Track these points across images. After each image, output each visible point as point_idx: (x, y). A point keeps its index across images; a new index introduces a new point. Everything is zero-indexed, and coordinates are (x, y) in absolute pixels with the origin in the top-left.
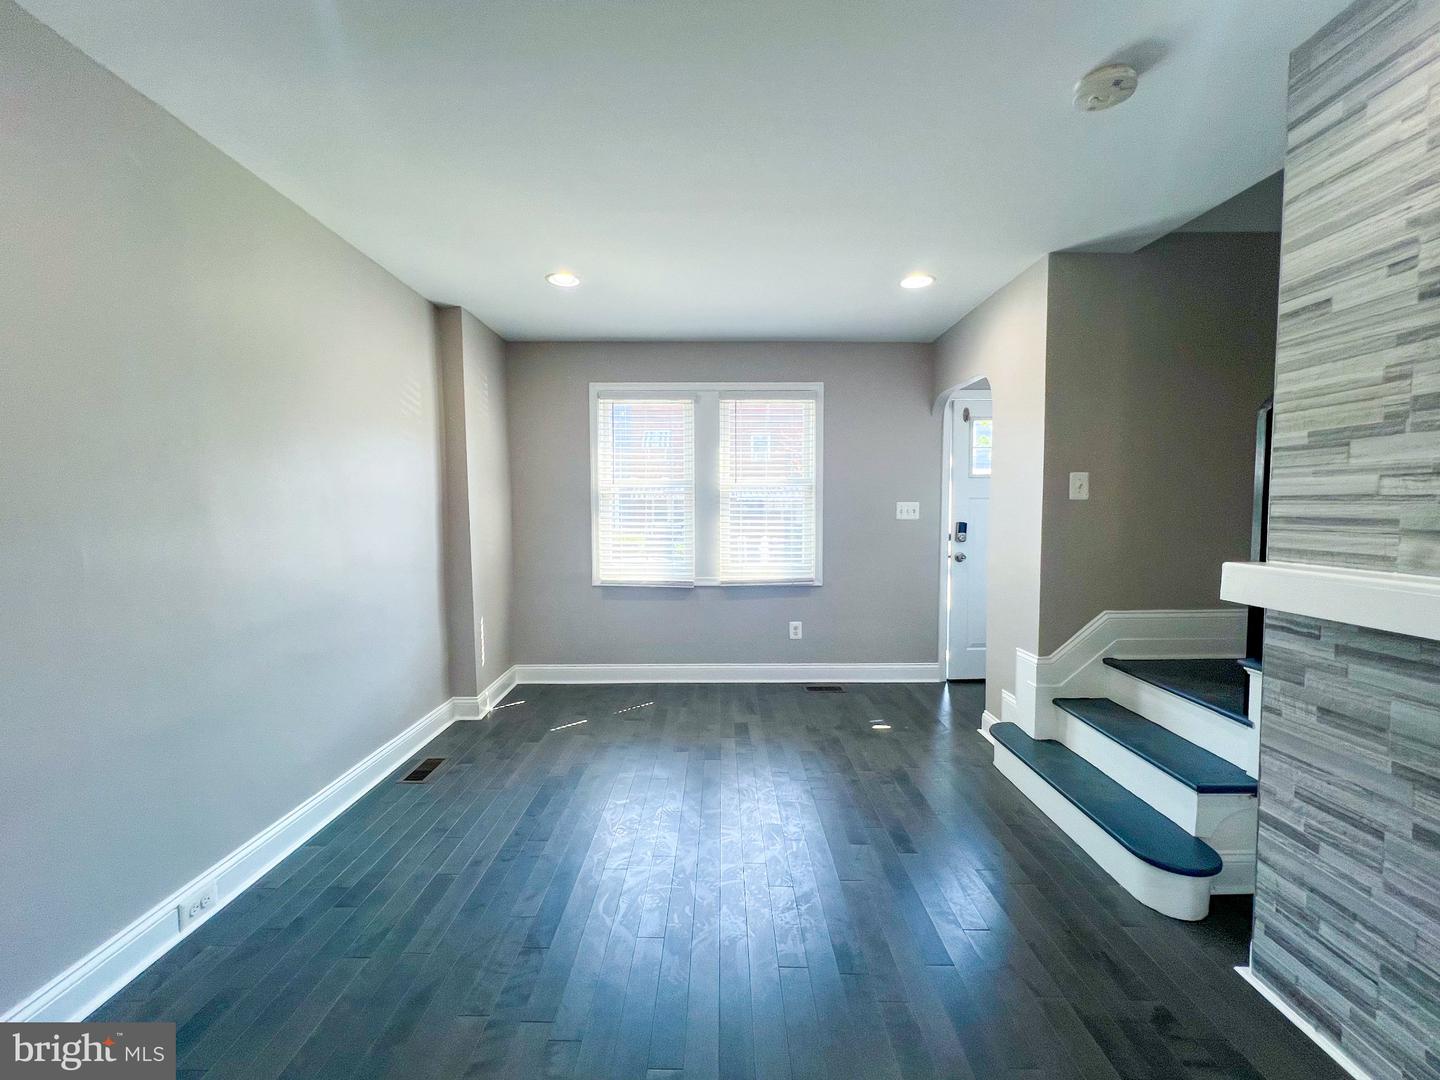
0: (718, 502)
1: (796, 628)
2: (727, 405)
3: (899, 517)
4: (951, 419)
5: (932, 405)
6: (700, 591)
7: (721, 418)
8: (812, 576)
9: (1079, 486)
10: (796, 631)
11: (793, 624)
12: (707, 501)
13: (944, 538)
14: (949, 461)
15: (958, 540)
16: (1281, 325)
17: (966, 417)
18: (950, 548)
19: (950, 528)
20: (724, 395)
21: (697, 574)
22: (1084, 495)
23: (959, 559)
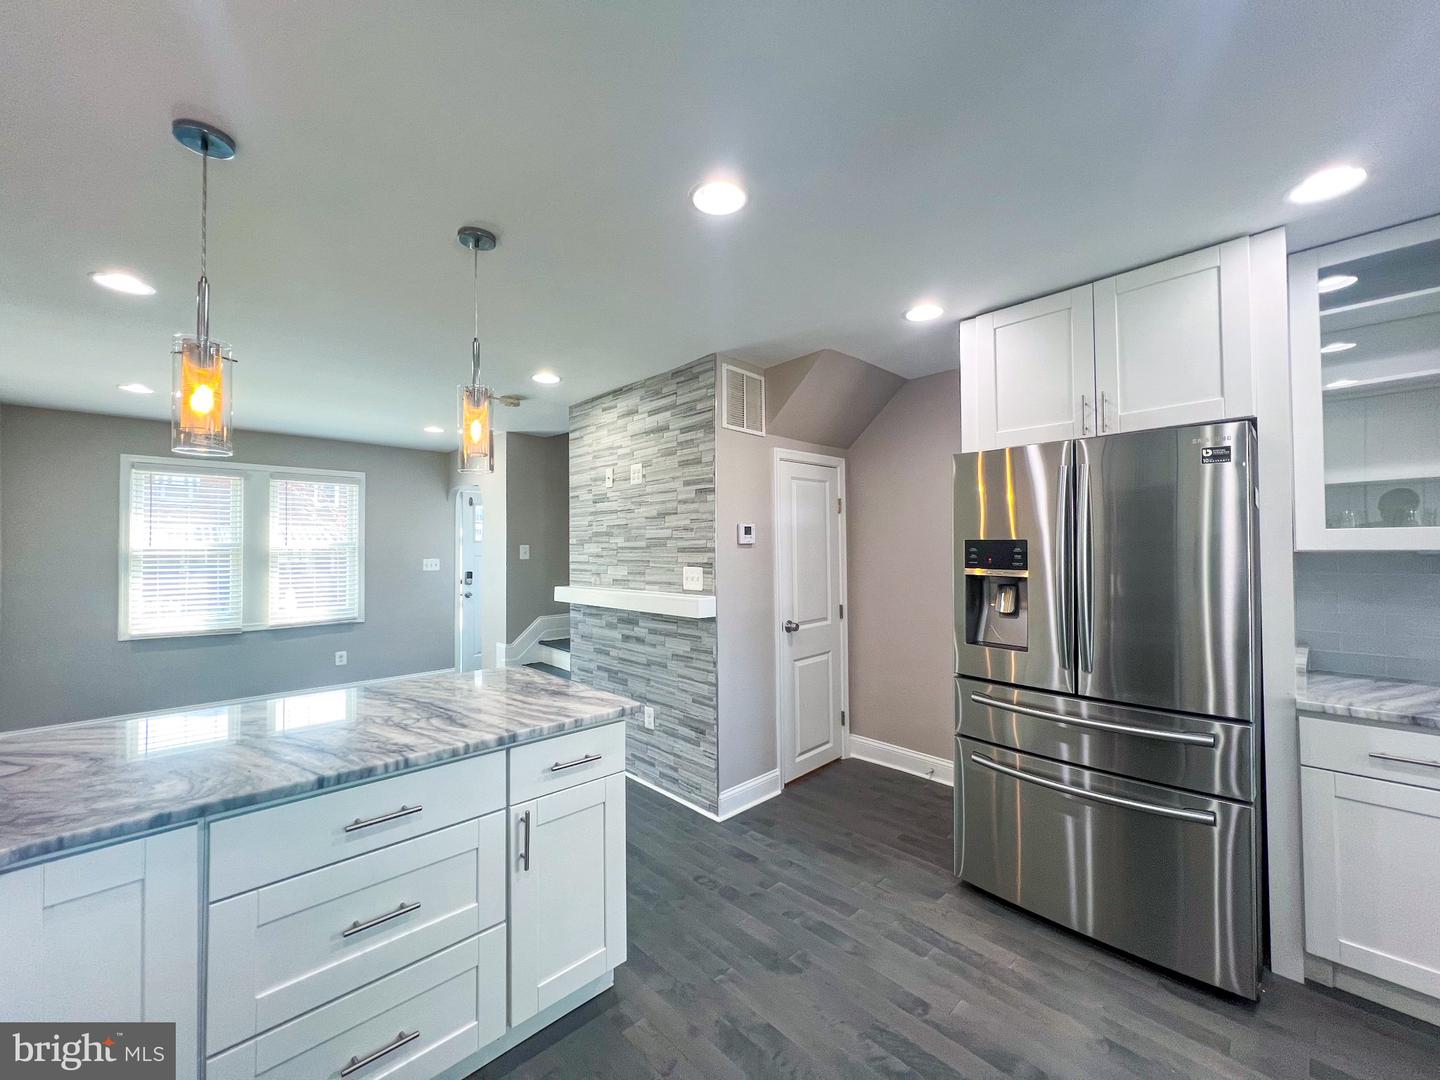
0: (267, 561)
1: (341, 657)
2: (277, 485)
3: (425, 569)
4: (461, 504)
5: (447, 492)
6: (247, 636)
7: (271, 493)
8: (356, 615)
9: (524, 552)
10: (341, 658)
11: (338, 654)
12: (255, 559)
13: (457, 582)
14: (460, 533)
15: (467, 583)
16: (571, 500)
17: (471, 504)
18: (462, 589)
19: (461, 575)
20: (273, 476)
21: (245, 621)
22: (527, 557)
23: (467, 596)
